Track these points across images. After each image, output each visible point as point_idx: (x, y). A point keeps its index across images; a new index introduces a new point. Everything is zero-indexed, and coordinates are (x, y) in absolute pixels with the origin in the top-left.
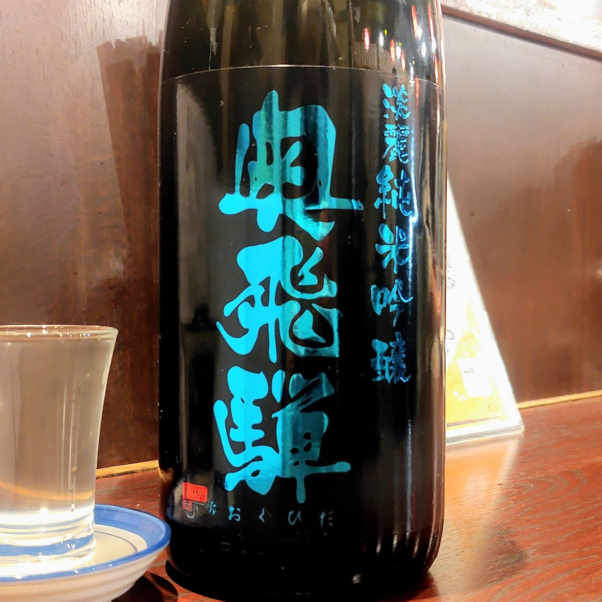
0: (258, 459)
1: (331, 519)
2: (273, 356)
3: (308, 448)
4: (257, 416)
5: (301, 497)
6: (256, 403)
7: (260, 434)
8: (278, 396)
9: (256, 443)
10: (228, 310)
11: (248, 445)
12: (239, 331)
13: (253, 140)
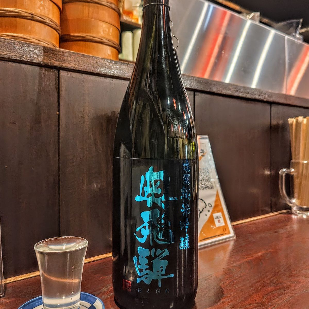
0: (147, 274)
1: (168, 291)
2: (151, 244)
3: (162, 271)
4: (146, 261)
5: (160, 285)
6: (146, 257)
7: (147, 267)
8: (153, 255)
9: (146, 269)
10: (138, 229)
11: (144, 270)
12: (141, 236)
13: (145, 180)
